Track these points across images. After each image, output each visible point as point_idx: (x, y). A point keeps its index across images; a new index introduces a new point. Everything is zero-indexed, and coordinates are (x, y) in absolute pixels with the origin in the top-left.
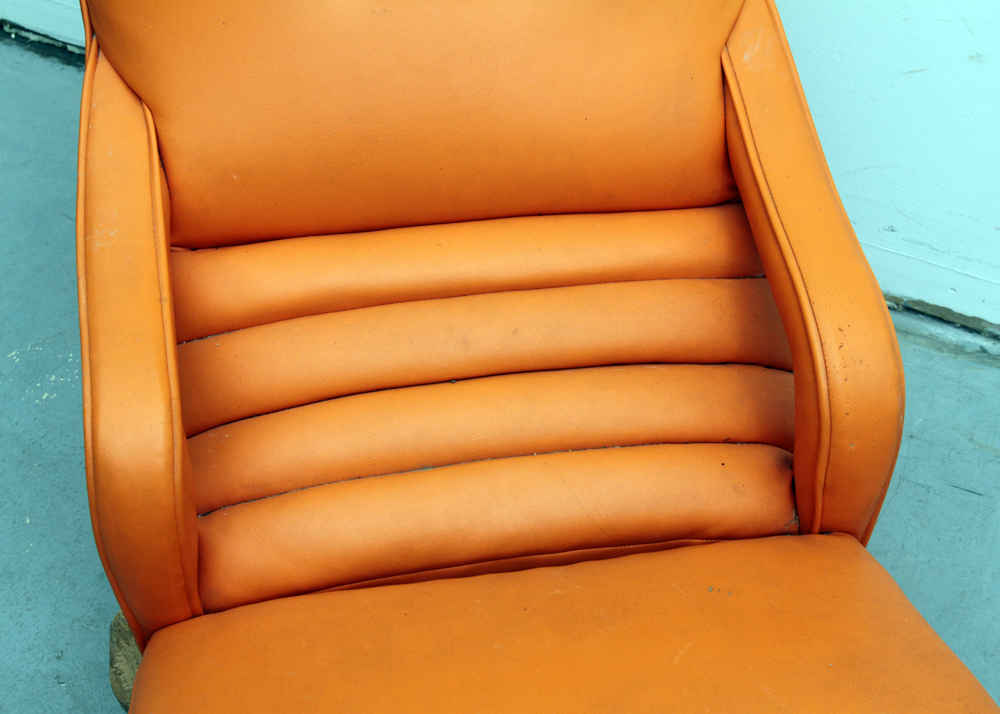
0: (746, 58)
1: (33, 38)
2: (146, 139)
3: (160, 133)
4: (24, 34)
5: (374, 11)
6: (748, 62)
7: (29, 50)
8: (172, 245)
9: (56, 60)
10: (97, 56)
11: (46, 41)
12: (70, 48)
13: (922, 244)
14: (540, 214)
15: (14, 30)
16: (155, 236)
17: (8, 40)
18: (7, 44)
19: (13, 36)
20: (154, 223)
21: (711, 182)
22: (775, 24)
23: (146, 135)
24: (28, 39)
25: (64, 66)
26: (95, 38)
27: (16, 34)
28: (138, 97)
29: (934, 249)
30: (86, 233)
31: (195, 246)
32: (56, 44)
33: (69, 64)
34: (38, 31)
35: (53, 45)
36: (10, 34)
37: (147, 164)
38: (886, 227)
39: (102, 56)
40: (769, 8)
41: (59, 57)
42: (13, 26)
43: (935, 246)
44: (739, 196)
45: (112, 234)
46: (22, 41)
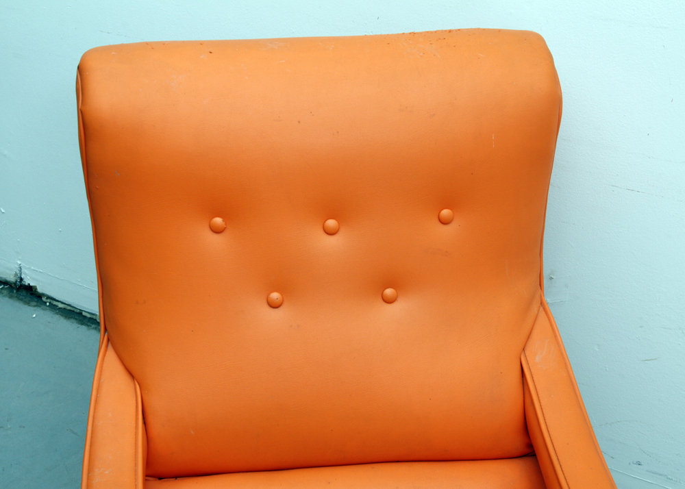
0: (538, 359)
1: (61, 306)
2: (135, 404)
3: (144, 401)
4: (55, 303)
5: (291, 326)
6: (539, 361)
7: (57, 313)
8: (147, 476)
9: (74, 321)
10: (107, 346)
11: (69, 308)
12: (84, 314)
13: (661, 475)
14: (398, 461)
15: (49, 300)
16: (136, 475)
17: (44, 307)
18: (43, 309)
19: (48, 304)
20: (136, 465)
21: (515, 442)
22: (556, 336)
23: (135, 402)
24: (57, 306)
25: (79, 325)
26: (106, 334)
27: (50, 303)
28: (132, 375)
29: (670, 479)
30: (89, 471)
31: (161, 477)
32: (76, 310)
33: (82, 324)
34: (64, 302)
35: (73, 311)
36: (46, 303)
37: (134, 422)
38: (635, 462)
39: (110, 347)
40: (551, 325)
41: (76, 319)
42: (49, 297)
43: (669, 477)
44: (534, 451)
45: (107, 472)
46: (53, 307)
